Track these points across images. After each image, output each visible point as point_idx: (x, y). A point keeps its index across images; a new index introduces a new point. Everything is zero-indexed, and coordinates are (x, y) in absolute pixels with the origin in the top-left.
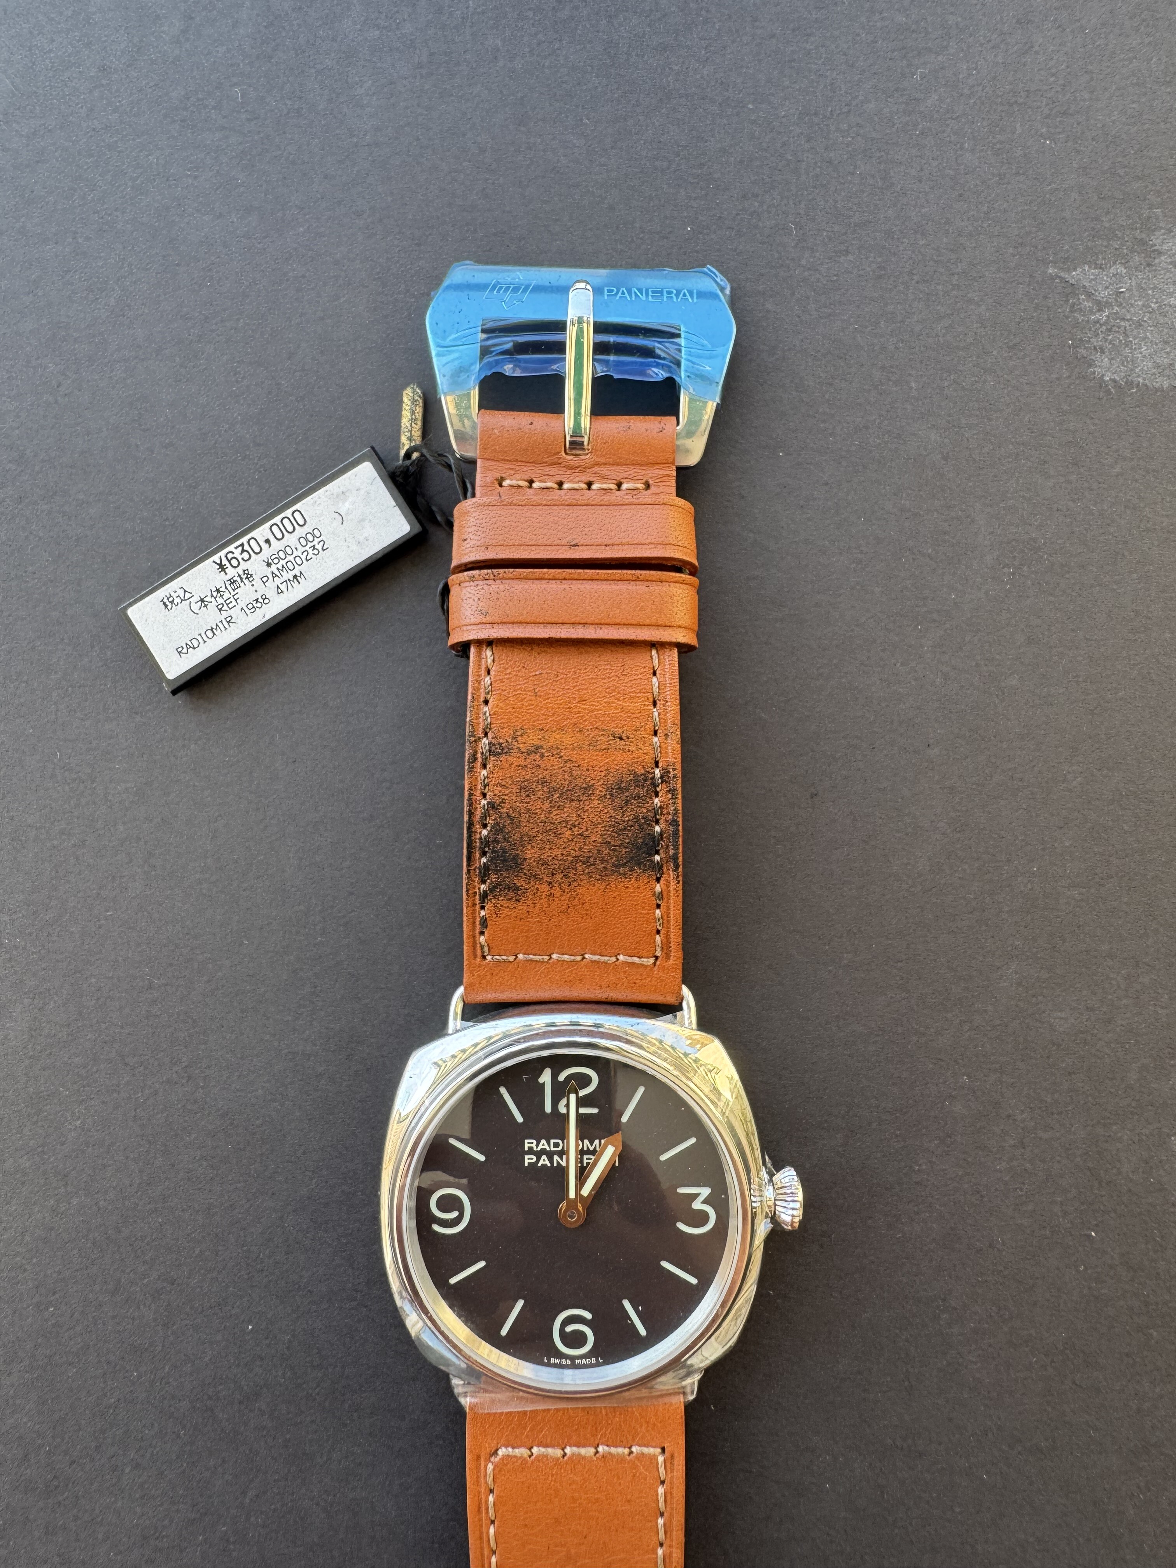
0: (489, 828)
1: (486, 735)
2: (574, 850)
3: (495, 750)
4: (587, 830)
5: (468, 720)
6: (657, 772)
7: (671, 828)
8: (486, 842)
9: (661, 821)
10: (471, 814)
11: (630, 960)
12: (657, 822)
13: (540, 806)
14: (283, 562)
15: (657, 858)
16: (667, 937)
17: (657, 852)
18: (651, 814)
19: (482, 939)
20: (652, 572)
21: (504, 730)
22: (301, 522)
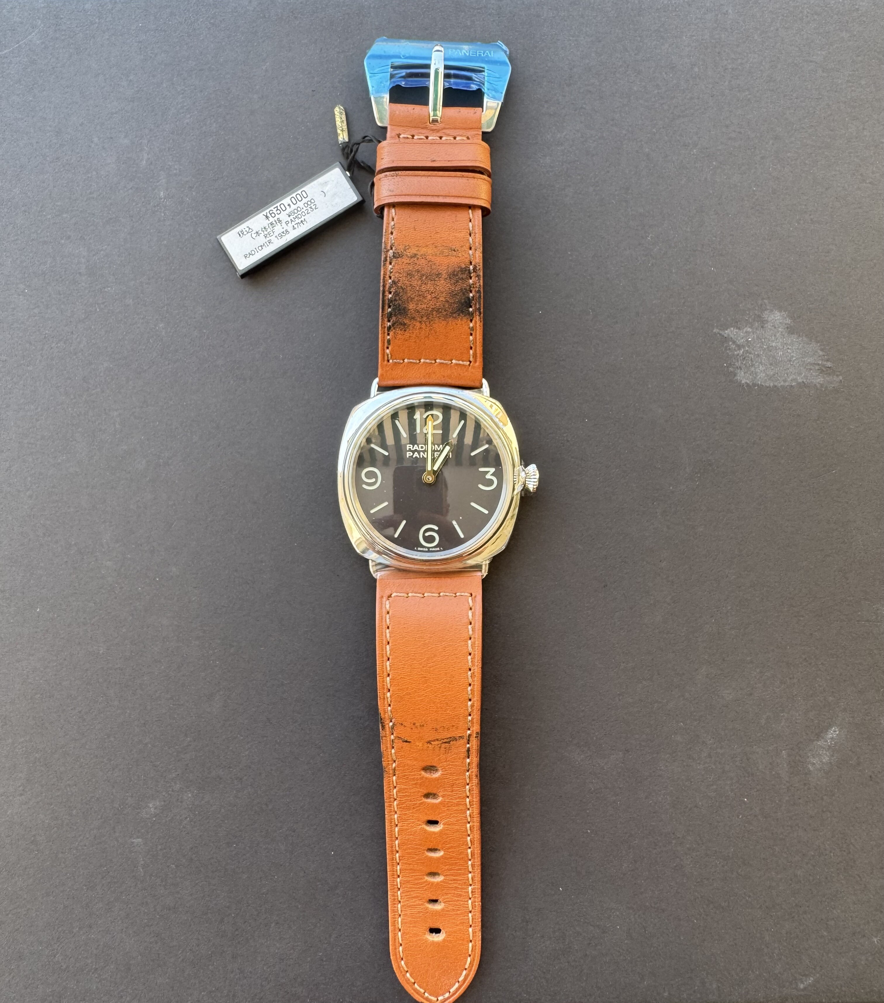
0: (392, 294)
1: (392, 249)
2: (432, 304)
3: (396, 256)
4: (438, 295)
5: (383, 241)
6: (471, 267)
7: (478, 295)
8: (390, 301)
9: (473, 291)
10: (384, 286)
11: (458, 362)
12: (471, 292)
13: (416, 282)
14: (296, 215)
15: (471, 309)
16: (475, 350)
17: (471, 307)
18: (468, 288)
19: (388, 351)
20: (470, 174)
21: (400, 246)
22: (305, 196)
